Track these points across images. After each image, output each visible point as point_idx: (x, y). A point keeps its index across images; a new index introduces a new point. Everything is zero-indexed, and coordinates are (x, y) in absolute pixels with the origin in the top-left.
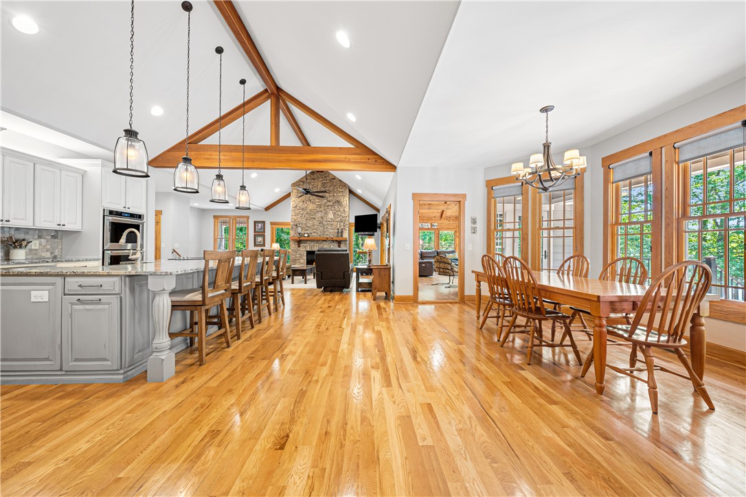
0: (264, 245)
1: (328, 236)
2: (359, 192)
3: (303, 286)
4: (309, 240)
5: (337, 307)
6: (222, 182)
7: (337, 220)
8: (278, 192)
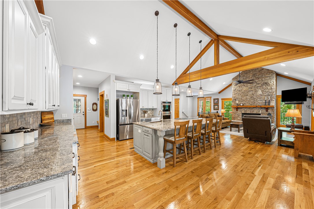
0: (218, 109)
1: (257, 105)
2: (286, 74)
3: (237, 134)
4: (243, 108)
5: (256, 155)
6: (190, 89)
7: (265, 94)
8: (225, 84)
